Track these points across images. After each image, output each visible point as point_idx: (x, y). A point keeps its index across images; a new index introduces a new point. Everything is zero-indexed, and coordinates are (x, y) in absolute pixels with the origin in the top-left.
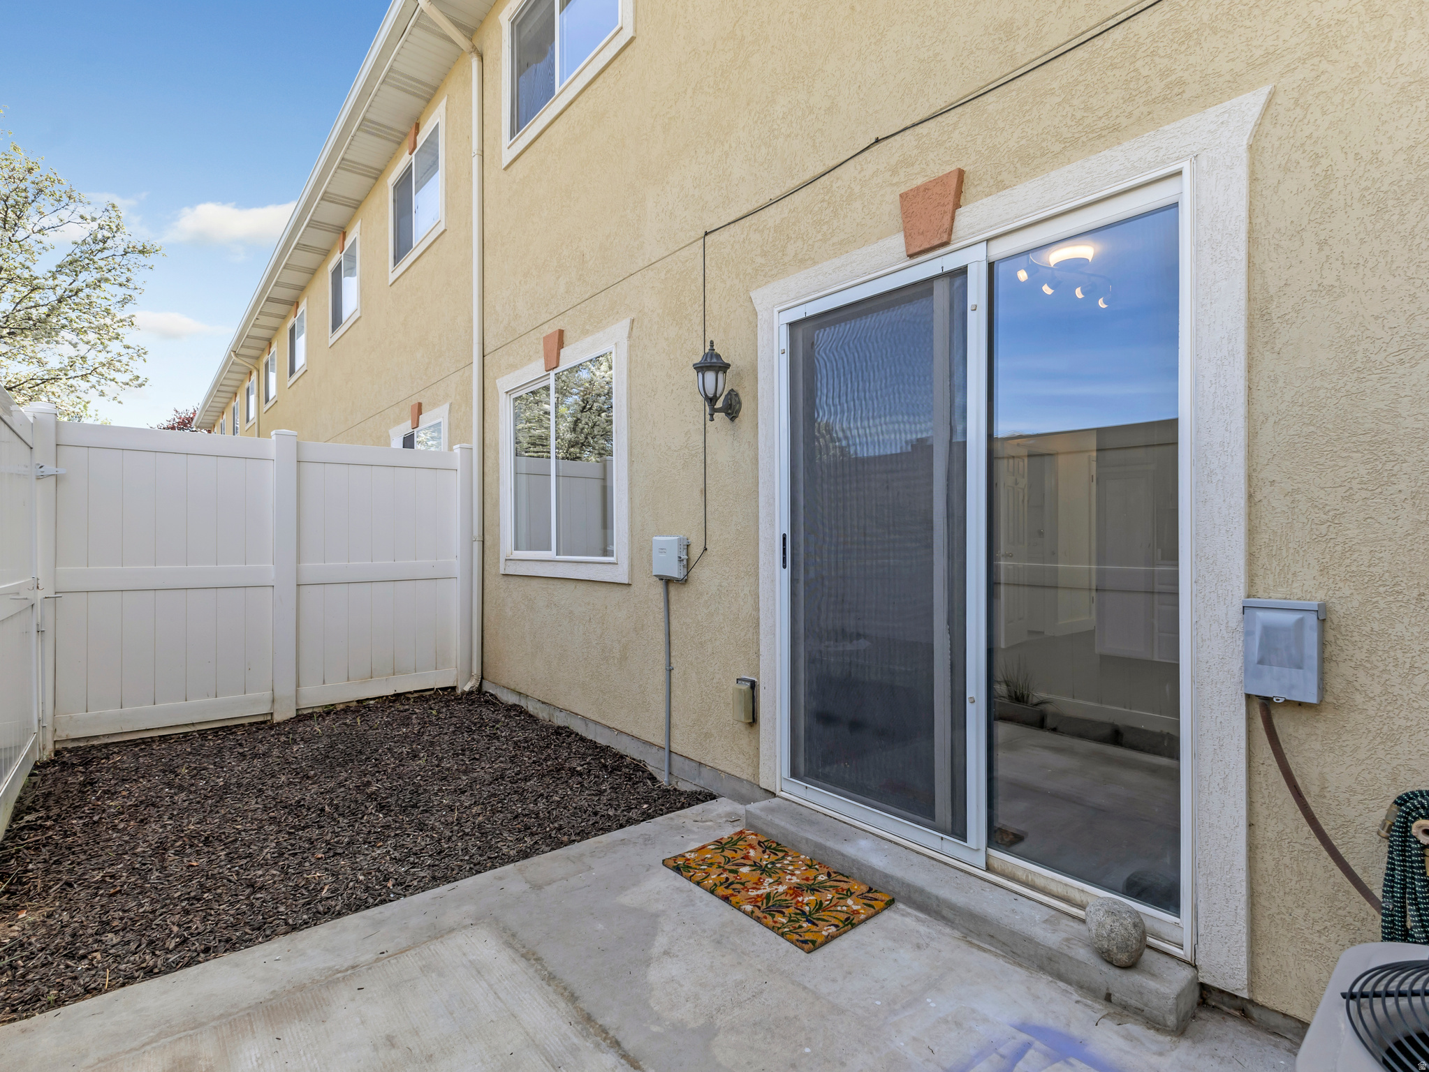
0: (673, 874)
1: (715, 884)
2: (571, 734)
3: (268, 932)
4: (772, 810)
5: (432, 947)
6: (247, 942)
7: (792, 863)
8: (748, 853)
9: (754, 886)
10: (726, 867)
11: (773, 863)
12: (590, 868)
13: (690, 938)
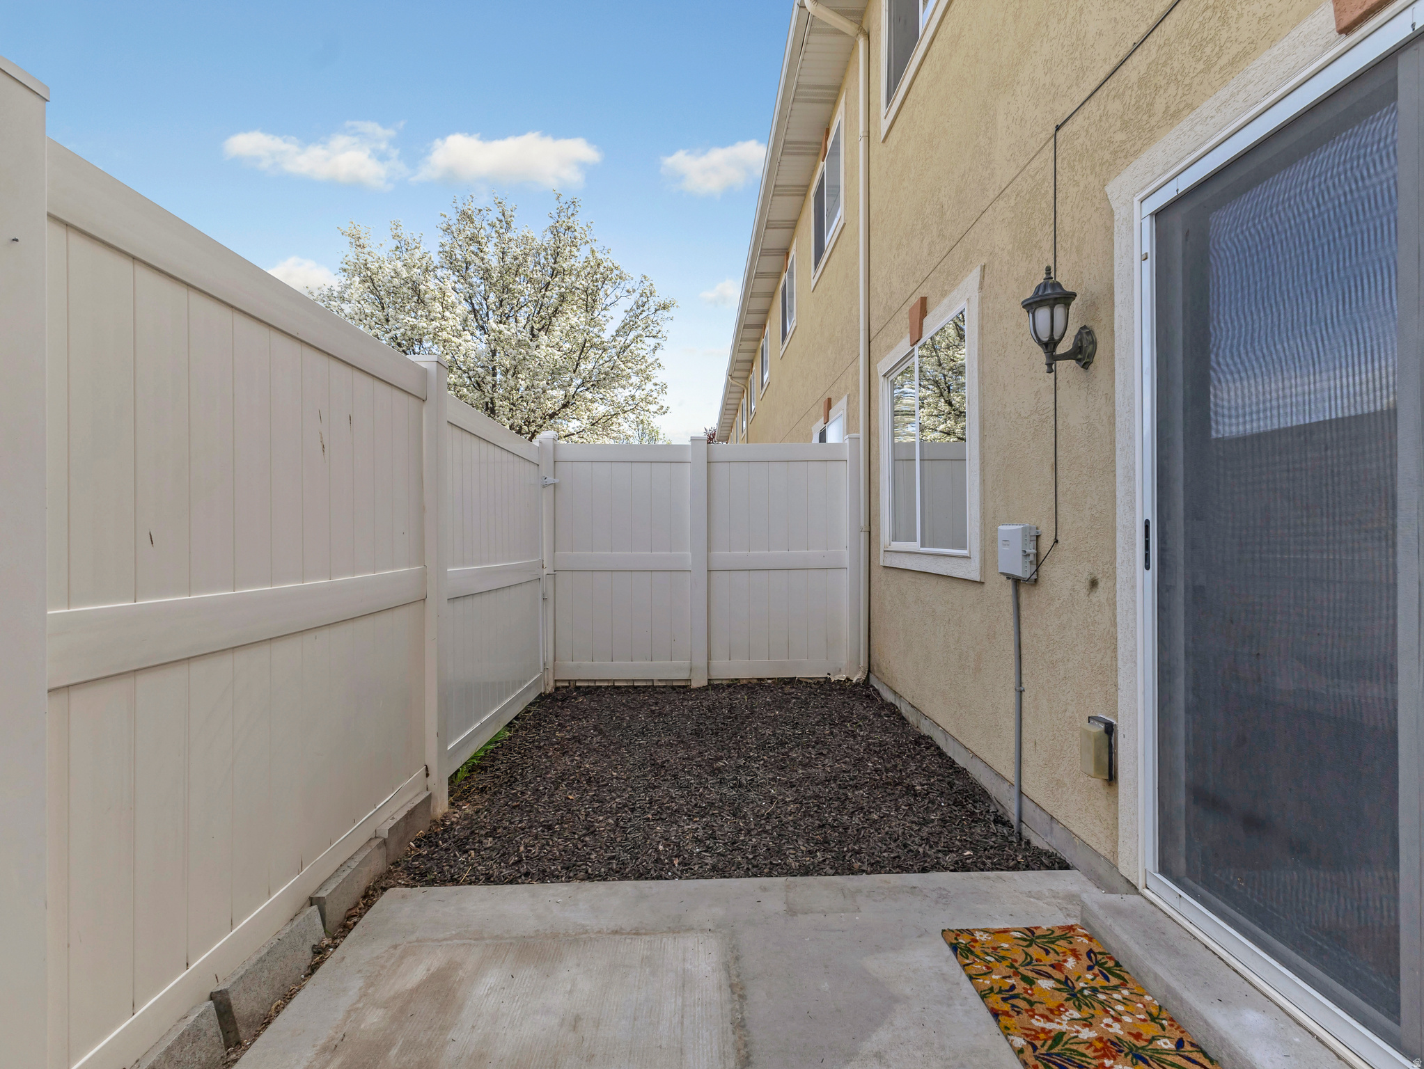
0: (948, 951)
1: (991, 989)
2: (932, 746)
3: (571, 874)
4: (1118, 912)
5: (665, 940)
6: (553, 877)
7: (1125, 1001)
8: (1065, 961)
9: (1047, 1013)
10: (1022, 970)
11: (1094, 990)
12: (858, 910)
13: (919, 1048)
